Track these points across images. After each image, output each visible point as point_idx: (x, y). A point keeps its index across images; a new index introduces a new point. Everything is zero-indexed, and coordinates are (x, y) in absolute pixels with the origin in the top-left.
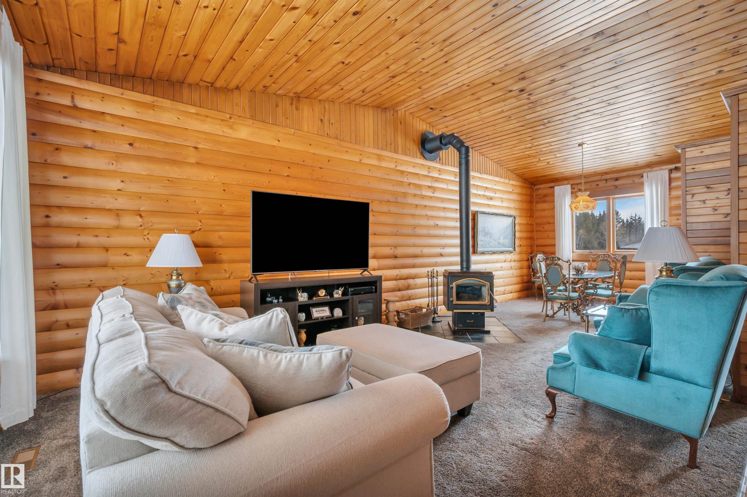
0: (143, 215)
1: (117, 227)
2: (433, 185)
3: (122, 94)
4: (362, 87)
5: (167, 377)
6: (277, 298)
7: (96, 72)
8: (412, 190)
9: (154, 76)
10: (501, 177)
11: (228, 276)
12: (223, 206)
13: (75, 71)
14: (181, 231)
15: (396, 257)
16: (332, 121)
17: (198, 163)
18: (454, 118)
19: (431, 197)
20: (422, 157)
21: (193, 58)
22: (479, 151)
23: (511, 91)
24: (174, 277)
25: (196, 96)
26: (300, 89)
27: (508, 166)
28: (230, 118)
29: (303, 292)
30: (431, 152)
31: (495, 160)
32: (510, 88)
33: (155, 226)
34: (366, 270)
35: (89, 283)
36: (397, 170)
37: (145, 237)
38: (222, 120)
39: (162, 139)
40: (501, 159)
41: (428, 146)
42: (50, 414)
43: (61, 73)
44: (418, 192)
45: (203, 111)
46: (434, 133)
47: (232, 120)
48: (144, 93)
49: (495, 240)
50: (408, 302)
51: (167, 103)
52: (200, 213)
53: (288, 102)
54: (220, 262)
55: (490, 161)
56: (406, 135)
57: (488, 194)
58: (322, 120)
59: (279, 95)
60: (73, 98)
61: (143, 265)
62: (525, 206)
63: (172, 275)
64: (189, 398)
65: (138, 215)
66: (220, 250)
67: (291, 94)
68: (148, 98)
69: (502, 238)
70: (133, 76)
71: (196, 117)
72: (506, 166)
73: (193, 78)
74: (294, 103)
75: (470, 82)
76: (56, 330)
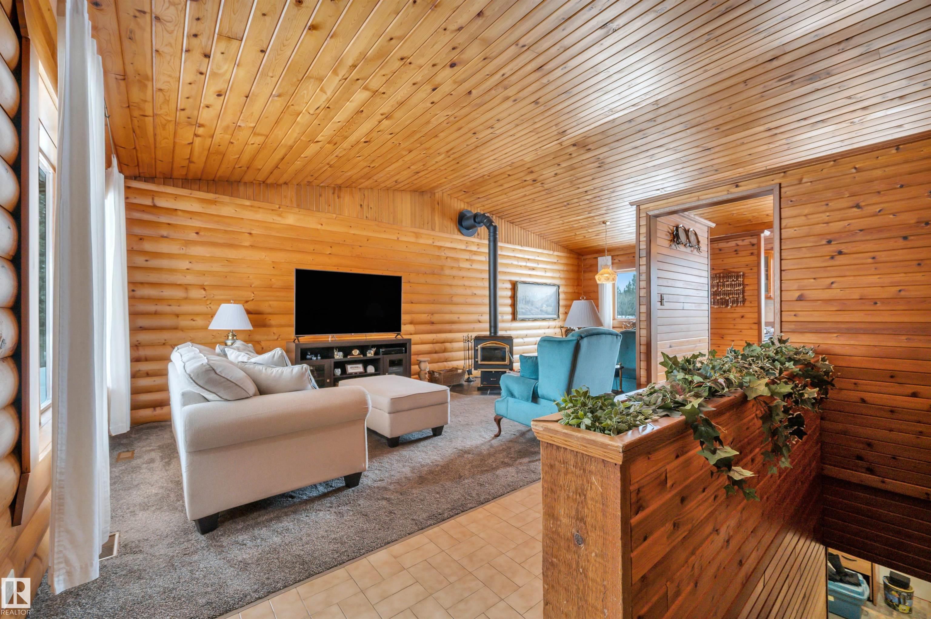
0: (206, 288)
1: (186, 299)
2: (471, 258)
3: (191, 194)
4: (395, 179)
5: (215, 368)
6: (316, 356)
7: (171, 178)
8: (449, 263)
9: (216, 179)
10: (544, 248)
11: (276, 338)
12: (273, 280)
13: (155, 179)
14: (236, 301)
15: (433, 323)
16: (371, 205)
17: (252, 246)
18: (487, 200)
19: (469, 269)
20: (459, 233)
21: (246, 169)
22: (520, 226)
23: (525, 181)
24: (230, 338)
25: (250, 191)
26: (339, 182)
27: (552, 238)
28: (279, 208)
29: (338, 351)
30: (468, 228)
31: (538, 234)
32: (525, 178)
33: (216, 297)
34: (398, 334)
35: (164, 341)
36: (434, 246)
37: (208, 306)
38: (272, 210)
39: (222, 228)
40: (542, 232)
41: (465, 223)
42: (137, 436)
43: (145, 181)
44: (456, 265)
45: (256, 204)
46: (473, 212)
47: (281, 209)
48: (208, 192)
49: (537, 308)
50: (445, 363)
51: (226, 199)
52: (253, 286)
53: (331, 192)
54: (270, 326)
55: (532, 235)
56: (443, 214)
57: (529, 264)
58: (361, 205)
59: (322, 187)
60: (153, 199)
61: (205, 328)
62: (571, 275)
63: (228, 336)
64: (224, 378)
65: (202, 289)
66: (270, 317)
67: (333, 186)
68: (211, 196)
69: (545, 306)
70: (200, 180)
71: (250, 208)
72: (549, 239)
73: (247, 178)
74: (336, 192)
75: (490, 173)
76: (138, 377)
